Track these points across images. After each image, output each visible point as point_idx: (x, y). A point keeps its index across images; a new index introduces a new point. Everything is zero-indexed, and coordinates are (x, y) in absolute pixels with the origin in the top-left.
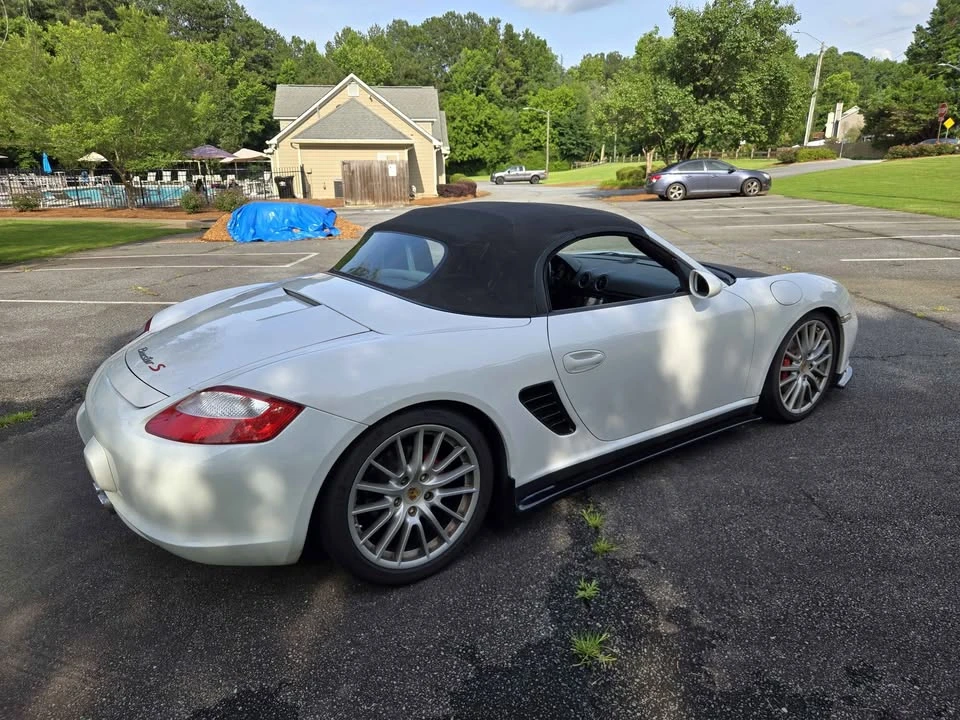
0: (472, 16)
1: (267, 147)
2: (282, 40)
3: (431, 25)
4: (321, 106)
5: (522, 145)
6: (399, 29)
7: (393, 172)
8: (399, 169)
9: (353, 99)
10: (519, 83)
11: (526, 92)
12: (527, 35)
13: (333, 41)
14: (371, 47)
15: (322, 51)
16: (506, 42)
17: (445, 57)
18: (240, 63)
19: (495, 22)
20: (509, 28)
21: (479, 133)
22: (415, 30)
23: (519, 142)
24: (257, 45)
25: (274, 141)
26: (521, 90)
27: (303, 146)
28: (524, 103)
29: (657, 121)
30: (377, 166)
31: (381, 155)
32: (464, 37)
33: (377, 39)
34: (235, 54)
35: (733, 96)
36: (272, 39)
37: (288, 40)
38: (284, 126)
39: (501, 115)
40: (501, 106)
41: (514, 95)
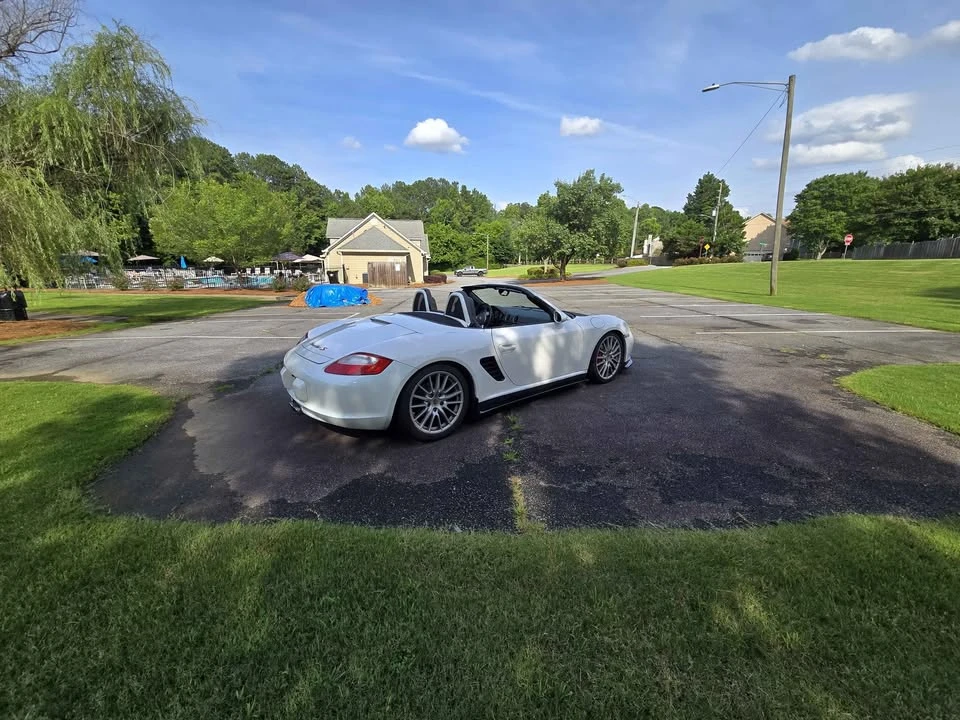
0: (443, 180)
1: (322, 255)
2: (329, 191)
3: (418, 185)
4: (355, 231)
5: (472, 254)
6: (399, 187)
7: (398, 268)
8: (401, 267)
9: (374, 227)
10: (470, 218)
11: (475, 224)
12: (474, 191)
13: (359, 192)
14: (383, 196)
15: (353, 198)
16: (462, 195)
17: (427, 203)
18: (303, 205)
19: (456, 184)
20: (464, 187)
21: (447, 247)
22: (409, 187)
23: (471, 252)
24: (314, 194)
25: (326, 250)
26: (472, 223)
27: (345, 254)
28: (474, 230)
30: (388, 265)
31: (391, 260)
32: (437, 192)
33: (386, 192)
34: (301, 200)
36: (323, 190)
37: (333, 192)
38: (333, 242)
39: (460, 237)
40: (460, 231)
41: (467, 225)
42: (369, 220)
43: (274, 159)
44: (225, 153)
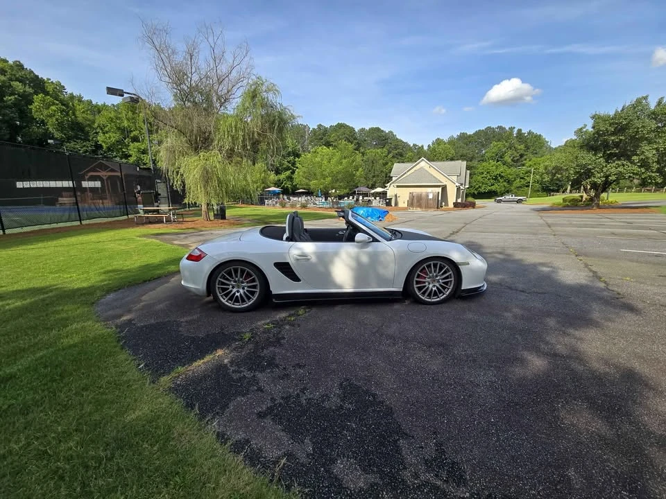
0: (500, 127)
1: (386, 187)
2: (409, 146)
3: (478, 133)
4: (408, 171)
5: (519, 184)
6: (463, 137)
7: (431, 196)
8: (433, 195)
9: (422, 168)
10: (521, 156)
11: (525, 160)
12: (530, 133)
13: (431, 144)
14: (447, 145)
15: (426, 148)
16: (517, 137)
17: (483, 146)
18: (390, 156)
19: (512, 129)
20: (520, 131)
21: (495, 179)
22: (470, 136)
23: (517, 183)
25: (388, 184)
26: (523, 159)
27: (398, 187)
28: (523, 165)
29: (576, 173)
30: (424, 194)
31: (429, 190)
32: (494, 137)
33: (452, 142)
34: (389, 152)
35: (635, 158)
36: (405, 145)
37: (412, 145)
38: (394, 179)
39: (509, 171)
40: (510, 166)
41: (518, 161)
42: (418, 163)
43: (378, 129)
44: (352, 129)
